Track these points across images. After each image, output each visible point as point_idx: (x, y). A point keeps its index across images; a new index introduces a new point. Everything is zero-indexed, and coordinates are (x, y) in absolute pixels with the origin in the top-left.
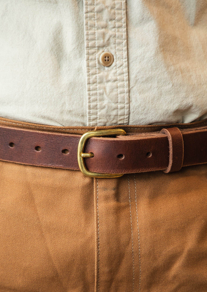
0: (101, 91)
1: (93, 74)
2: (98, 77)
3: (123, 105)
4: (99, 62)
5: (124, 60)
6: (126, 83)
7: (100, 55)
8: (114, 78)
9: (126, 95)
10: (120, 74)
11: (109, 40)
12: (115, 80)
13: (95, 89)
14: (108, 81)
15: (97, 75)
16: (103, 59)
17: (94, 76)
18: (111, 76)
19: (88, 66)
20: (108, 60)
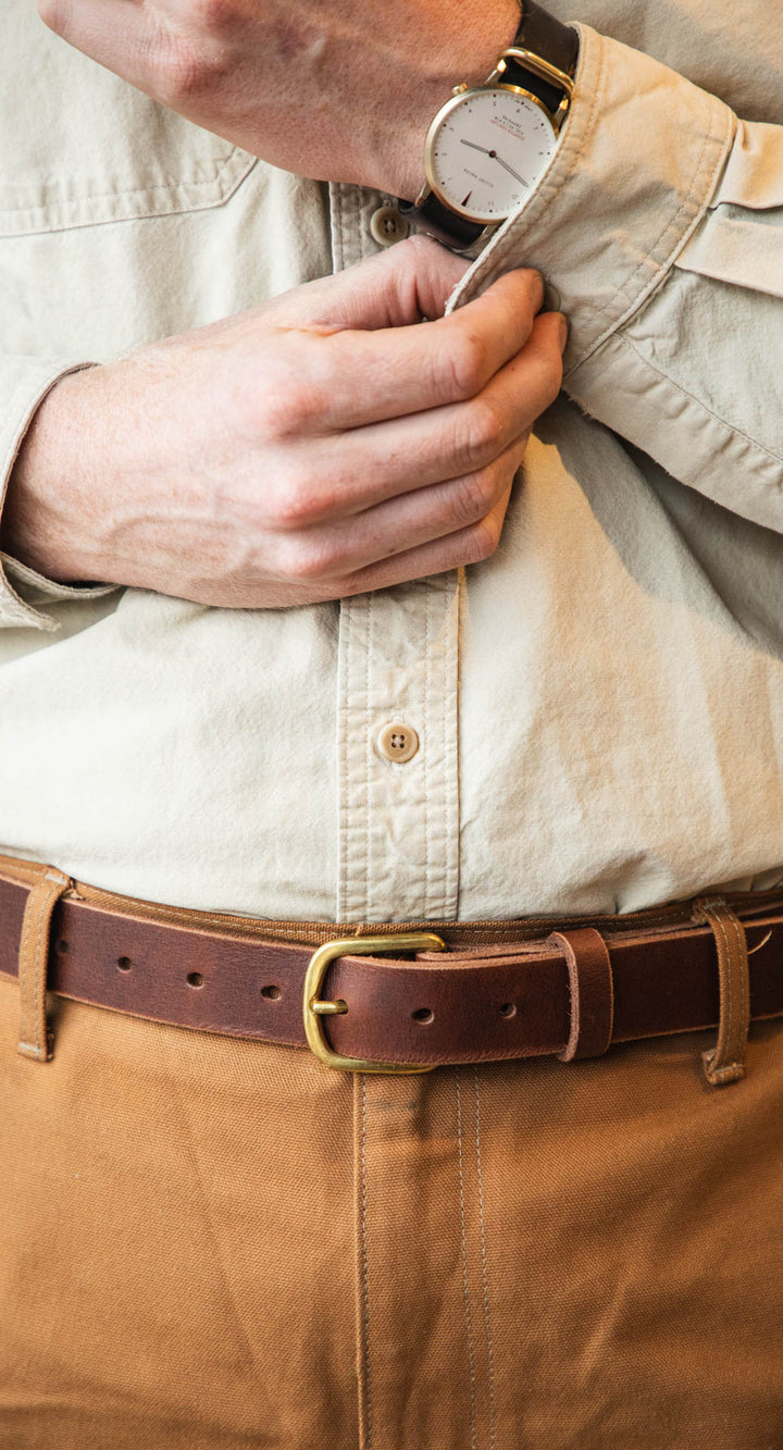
0: (379, 829)
1: (356, 782)
2: (370, 792)
3: (439, 871)
4: (375, 751)
5: (447, 748)
6: (451, 809)
7: (378, 731)
8: (417, 794)
9: (451, 845)
10: (435, 785)
11: (405, 690)
12: (421, 801)
13: (362, 824)
14: (399, 803)
15: (369, 785)
16: (386, 741)
17: (360, 788)
18: (409, 789)
19: (344, 759)
20: (401, 744)
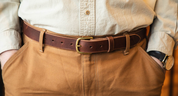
0: (85, 24)
1: (82, 18)
2: (84, 19)
3: (93, 29)
4: (85, 14)
5: (94, 13)
6: (94, 21)
7: (85, 11)
8: (90, 19)
9: (94, 25)
10: (92, 18)
11: (88, 5)
12: (91, 20)
13: (83, 23)
14: (88, 20)
15: (84, 18)
16: (86, 13)
17: (83, 18)
18: (89, 19)
19: (81, 15)
20: (88, 13)
